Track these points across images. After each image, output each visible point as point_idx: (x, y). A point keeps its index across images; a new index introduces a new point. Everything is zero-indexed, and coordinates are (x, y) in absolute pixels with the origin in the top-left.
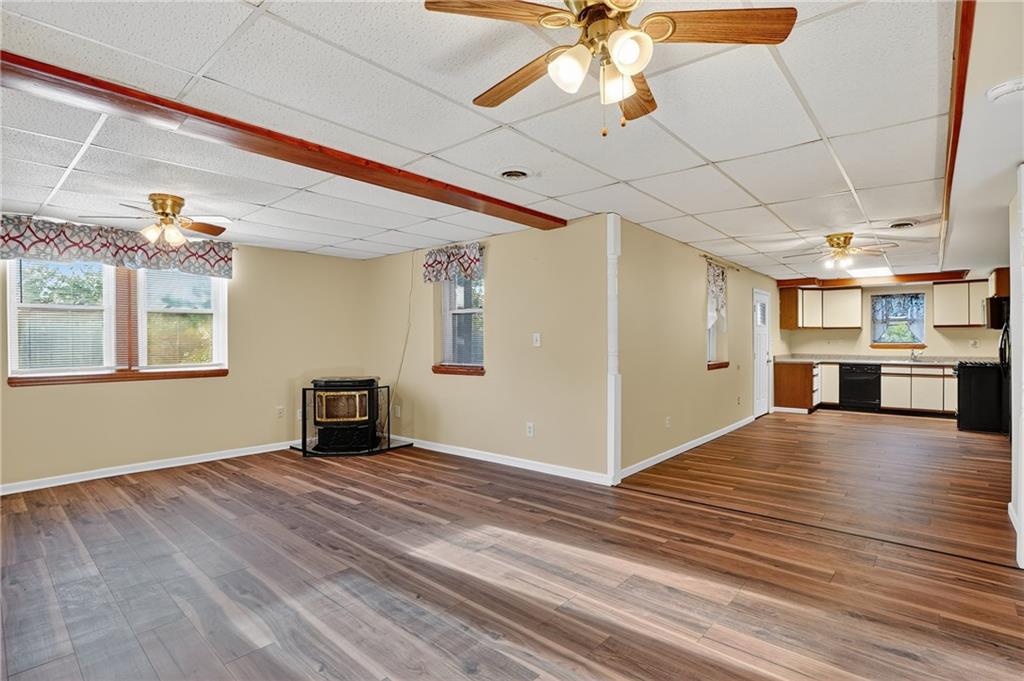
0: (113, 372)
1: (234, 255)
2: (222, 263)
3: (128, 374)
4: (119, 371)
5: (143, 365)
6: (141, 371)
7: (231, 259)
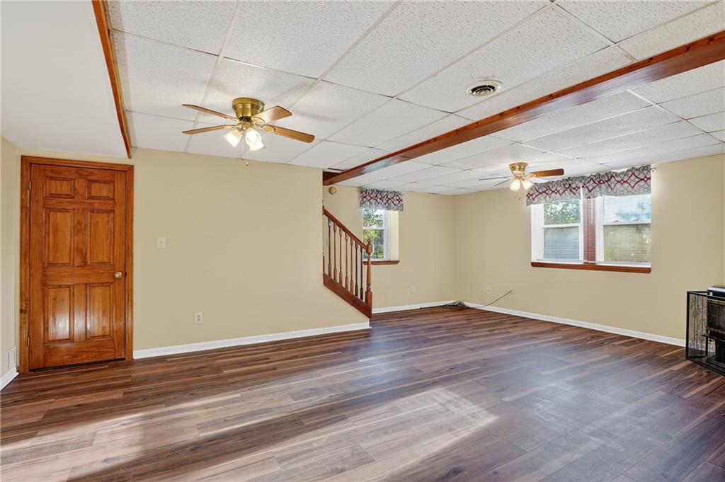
0: (582, 263)
1: (653, 175)
2: (642, 183)
3: (590, 266)
4: (585, 263)
5: (600, 259)
6: (598, 264)
7: (650, 178)
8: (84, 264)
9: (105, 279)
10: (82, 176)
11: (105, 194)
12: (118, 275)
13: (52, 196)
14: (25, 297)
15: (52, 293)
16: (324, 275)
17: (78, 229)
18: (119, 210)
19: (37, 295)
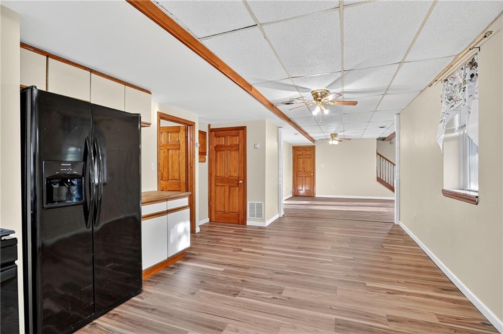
8: (305, 171)
9: (309, 175)
10: (304, 150)
11: (309, 153)
12: (312, 174)
13: (299, 155)
14: (294, 179)
15: (298, 178)
16: (377, 177)
17: (304, 163)
18: (312, 157)
19: (296, 179)
